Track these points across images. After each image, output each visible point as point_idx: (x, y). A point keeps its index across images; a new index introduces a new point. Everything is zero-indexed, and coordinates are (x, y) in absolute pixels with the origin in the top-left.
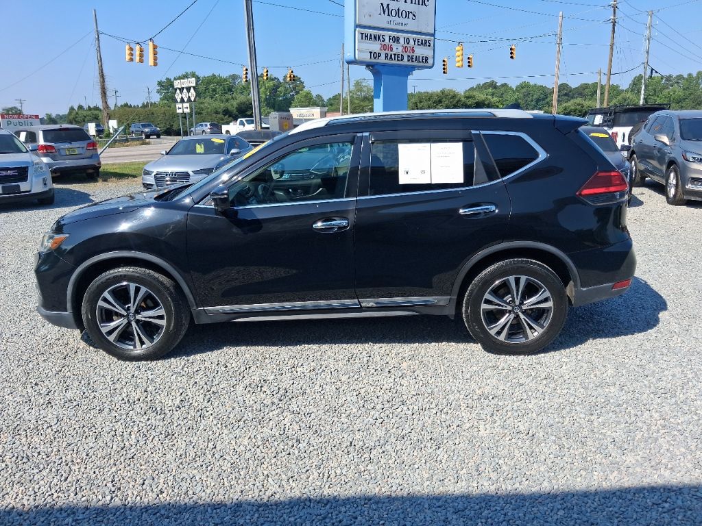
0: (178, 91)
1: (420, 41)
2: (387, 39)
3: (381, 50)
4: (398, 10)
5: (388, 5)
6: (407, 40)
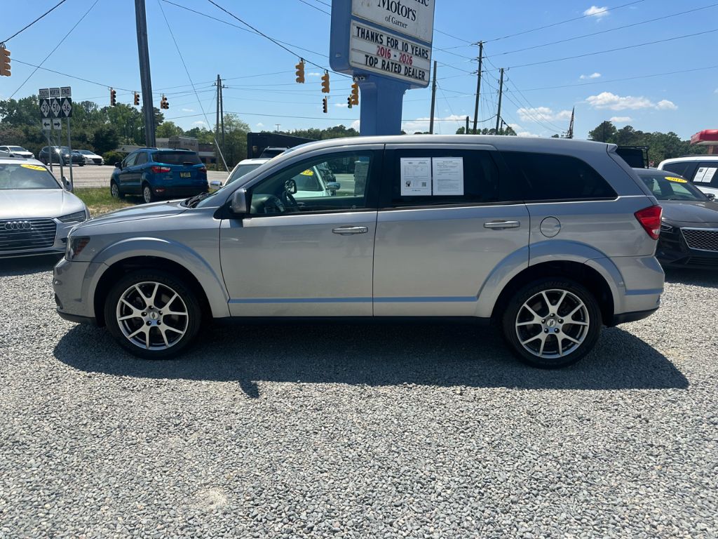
2: (385, 39)
3: (378, 54)
4: (399, 3)
6: (405, 46)
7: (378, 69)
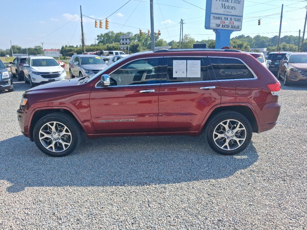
0: (121, 40)
1: (236, 19)
2: (223, 18)
3: (220, 23)
4: (229, 6)
5: (224, 4)
6: (231, 19)
7: (221, 27)
